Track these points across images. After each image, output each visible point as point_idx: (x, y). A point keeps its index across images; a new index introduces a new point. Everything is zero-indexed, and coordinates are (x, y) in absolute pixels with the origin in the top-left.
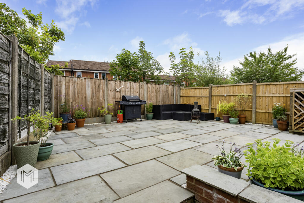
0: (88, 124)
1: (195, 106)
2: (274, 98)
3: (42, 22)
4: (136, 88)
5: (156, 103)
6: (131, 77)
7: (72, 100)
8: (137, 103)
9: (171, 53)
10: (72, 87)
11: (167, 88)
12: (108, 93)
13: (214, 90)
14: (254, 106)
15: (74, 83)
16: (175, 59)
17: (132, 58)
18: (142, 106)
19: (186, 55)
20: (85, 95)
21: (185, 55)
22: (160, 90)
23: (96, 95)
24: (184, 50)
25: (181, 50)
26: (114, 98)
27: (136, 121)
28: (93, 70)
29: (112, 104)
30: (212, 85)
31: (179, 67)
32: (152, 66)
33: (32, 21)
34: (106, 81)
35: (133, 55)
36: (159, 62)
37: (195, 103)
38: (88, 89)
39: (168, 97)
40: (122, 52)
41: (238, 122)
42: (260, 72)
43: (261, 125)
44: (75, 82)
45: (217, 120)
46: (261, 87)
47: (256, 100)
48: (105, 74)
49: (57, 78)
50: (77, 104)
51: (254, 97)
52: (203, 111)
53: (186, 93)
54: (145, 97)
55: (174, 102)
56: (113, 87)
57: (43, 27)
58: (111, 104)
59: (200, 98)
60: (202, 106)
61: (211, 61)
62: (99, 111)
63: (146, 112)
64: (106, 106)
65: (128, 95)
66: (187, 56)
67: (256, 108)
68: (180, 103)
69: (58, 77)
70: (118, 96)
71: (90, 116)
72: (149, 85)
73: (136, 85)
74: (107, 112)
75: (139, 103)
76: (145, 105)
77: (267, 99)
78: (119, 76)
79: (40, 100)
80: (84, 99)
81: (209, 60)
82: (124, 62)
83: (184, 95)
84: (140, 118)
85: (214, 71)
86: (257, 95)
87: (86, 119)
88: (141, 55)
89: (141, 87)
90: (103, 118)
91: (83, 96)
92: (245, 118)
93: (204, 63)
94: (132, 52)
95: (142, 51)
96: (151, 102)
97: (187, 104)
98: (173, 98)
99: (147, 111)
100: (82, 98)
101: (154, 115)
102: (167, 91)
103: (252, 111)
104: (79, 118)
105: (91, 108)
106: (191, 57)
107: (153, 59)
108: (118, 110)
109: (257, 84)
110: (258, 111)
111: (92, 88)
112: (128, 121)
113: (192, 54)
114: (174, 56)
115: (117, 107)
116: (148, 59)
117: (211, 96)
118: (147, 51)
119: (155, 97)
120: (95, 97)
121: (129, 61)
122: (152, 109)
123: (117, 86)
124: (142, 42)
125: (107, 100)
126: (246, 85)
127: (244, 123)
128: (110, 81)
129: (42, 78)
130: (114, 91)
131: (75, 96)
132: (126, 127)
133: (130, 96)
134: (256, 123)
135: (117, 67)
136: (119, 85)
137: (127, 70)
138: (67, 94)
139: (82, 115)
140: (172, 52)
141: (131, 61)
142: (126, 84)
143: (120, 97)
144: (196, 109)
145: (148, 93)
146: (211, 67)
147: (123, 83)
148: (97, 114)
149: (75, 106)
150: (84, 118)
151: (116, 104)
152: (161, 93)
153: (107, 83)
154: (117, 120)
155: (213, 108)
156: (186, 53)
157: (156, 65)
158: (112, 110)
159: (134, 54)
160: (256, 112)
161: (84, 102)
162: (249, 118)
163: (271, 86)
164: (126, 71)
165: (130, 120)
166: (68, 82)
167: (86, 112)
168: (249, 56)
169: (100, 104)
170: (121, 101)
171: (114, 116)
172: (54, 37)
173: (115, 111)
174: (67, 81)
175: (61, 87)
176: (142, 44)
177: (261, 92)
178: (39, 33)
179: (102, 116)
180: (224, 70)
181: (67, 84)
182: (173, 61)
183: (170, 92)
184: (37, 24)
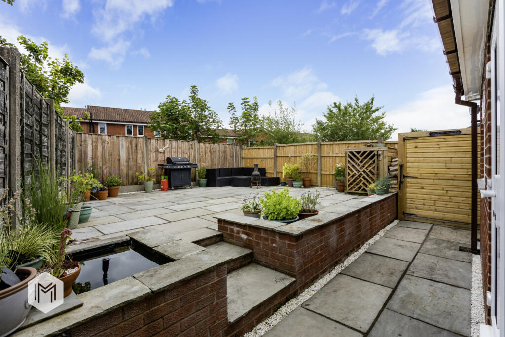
0: (123, 194)
1: (256, 169)
2: (337, 159)
3: (49, 56)
4: (184, 148)
5: (211, 165)
6: (179, 133)
7: (101, 163)
8: (185, 167)
9: (230, 104)
10: (101, 148)
11: (225, 147)
12: (148, 154)
13: (279, 150)
14: (319, 168)
15: (103, 142)
16: (235, 111)
17: (180, 107)
18: (193, 170)
19: (250, 106)
20: (118, 158)
21: (248, 107)
22: (216, 150)
23: (133, 158)
24: (247, 100)
25: (243, 99)
26: (157, 160)
27: (186, 188)
28: (123, 122)
29: (154, 167)
30: (277, 144)
31: (240, 122)
32: (208, 119)
33: (34, 54)
34: (145, 139)
35: (182, 105)
36: (216, 113)
37: (255, 165)
38: (122, 149)
39: (225, 159)
40: (167, 100)
41: (303, 186)
42: (346, 127)
43: (326, 188)
44: (105, 141)
45: (282, 185)
46: (325, 146)
47: (321, 161)
48: (142, 127)
49: (81, 137)
50: (107, 169)
51: (319, 158)
52: (268, 175)
53: (249, 154)
54: (197, 159)
55: (234, 165)
56: (154, 147)
57: (51, 63)
58: (152, 167)
59: (265, 160)
60: (267, 168)
61: (285, 113)
62: (137, 177)
63: (197, 178)
64: (146, 171)
65: (175, 157)
66: (251, 108)
67: (321, 170)
68: (242, 167)
69: (83, 134)
70: (162, 158)
71: (125, 183)
72: (202, 144)
73: (184, 144)
74: (147, 178)
75: (189, 166)
76: (197, 169)
77: (331, 160)
78: (163, 131)
79: (65, 164)
80: (117, 162)
81: (282, 112)
82: (169, 114)
83: (246, 157)
84: (190, 185)
85: (288, 125)
86: (322, 155)
87: (120, 187)
88: (193, 103)
89: (190, 147)
90: (143, 185)
91: (115, 159)
92: (310, 180)
93: (276, 114)
94: (181, 100)
95: (193, 98)
96: (204, 165)
97: (250, 167)
98: (233, 160)
99: (199, 176)
100: (115, 161)
101: (207, 181)
102: (225, 152)
103: (317, 173)
104: (111, 186)
105: (126, 174)
106: (256, 110)
107: (209, 109)
108: (161, 175)
109: (322, 143)
110: (323, 172)
111: (128, 149)
112: (175, 189)
113: (256, 106)
114: (234, 108)
115: (160, 171)
116: (202, 110)
117: (276, 157)
118: (201, 98)
119: (209, 159)
120: (131, 160)
121: (176, 112)
122: (205, 173)
123: (160, 146)
124: (194, 87)
125: (148, 163)
126: (312, 144)
127: (309, 187)
128: (151, 139)
129: (67, 137)
130: (156, 152)
131: (105, 158)
132: (172, 195)
133: (177, 158)
134: (321, 187)
135: (160, 120)
136: (163, 145)
137: (174, 123)
138: (95, 157)
139: (115, 182)
140: (231, 102)
141: (179, 111)
142: (171, 143)
143: (164, 159)
144: (256, 172)
145: (200, 154)
146: (286, 120)
147: (167, 141)
148: (135, 180)
149: (105, 171)
150: (118, 185)
151: (158, 168)
152: (217, 154)
153: (147, 142)
154: (160, 188)
155: (278, 171)
156: (250, 103)
157: (214, 118)
158: (154, 175)
159: (183, 102)
160: (321, 174)
161: (117, 166)
162: (315, 181)
163: (334, 145)
164: (172, 126)
165: (177, 188)
166: (95, 142)
167: (120, 178)
168: (333, 107)
169: (138, 169)
170: (166, 164)
171: (157, 183)
172: (68, 78)
173: (158, 176)
174: (94, 140)
175: (86, 147)
176: (194, 89)
177: (325, 152)
178: (46, 72)
179: (141, 184)
180: (301, 125)
181: (94, 144)
182: (234, 114)
183: (228, 153)
184: (42, 58)
